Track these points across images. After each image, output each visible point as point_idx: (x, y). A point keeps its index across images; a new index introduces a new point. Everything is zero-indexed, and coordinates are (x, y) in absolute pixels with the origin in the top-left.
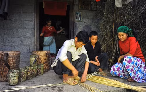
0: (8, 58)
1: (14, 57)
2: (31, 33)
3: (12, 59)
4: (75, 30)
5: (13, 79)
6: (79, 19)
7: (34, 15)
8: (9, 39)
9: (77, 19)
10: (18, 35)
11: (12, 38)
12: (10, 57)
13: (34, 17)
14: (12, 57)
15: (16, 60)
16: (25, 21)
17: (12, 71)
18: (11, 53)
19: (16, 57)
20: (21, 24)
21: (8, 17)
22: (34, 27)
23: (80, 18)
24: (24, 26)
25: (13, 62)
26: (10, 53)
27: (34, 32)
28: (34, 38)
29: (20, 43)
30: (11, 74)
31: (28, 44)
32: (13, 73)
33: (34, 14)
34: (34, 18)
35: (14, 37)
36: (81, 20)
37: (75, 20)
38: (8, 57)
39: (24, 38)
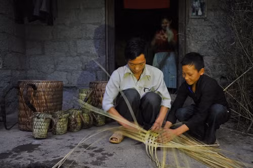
0: (36, 93)
1: (48, 92)
2: (98, 47)
3: (44, 95)
4: (187, 39)
5: (39, 129)
6: (200, 13)
7: (104, 12)
8: (62, 59)
9: (194, 14)
10: (76, 52)
11: (67, 56)
12: (40, 91)
13: (104, 15)
14: (44, 92)
15: (53, 96)
16: (87, 25)
17: (37, 115)
18: (41, 85)
19: (52, 91)
20: (81, 30)
21: (55, 19)
22: (104, 35)
23: (202, 11)
24: (86, 35)
25: (46, 99)
26: (40, 83)
27: (104, 45)
28: (105, 56)
29: (81, 65)
30: (36, 119)
31: (93, 68)
32: (38, 118)
33: (104, 9)
34: (104, 19)
35: (71, 56)
36: (203, 14)
37: (188, 16)
38: (36, 91)
39: (87, 57)
